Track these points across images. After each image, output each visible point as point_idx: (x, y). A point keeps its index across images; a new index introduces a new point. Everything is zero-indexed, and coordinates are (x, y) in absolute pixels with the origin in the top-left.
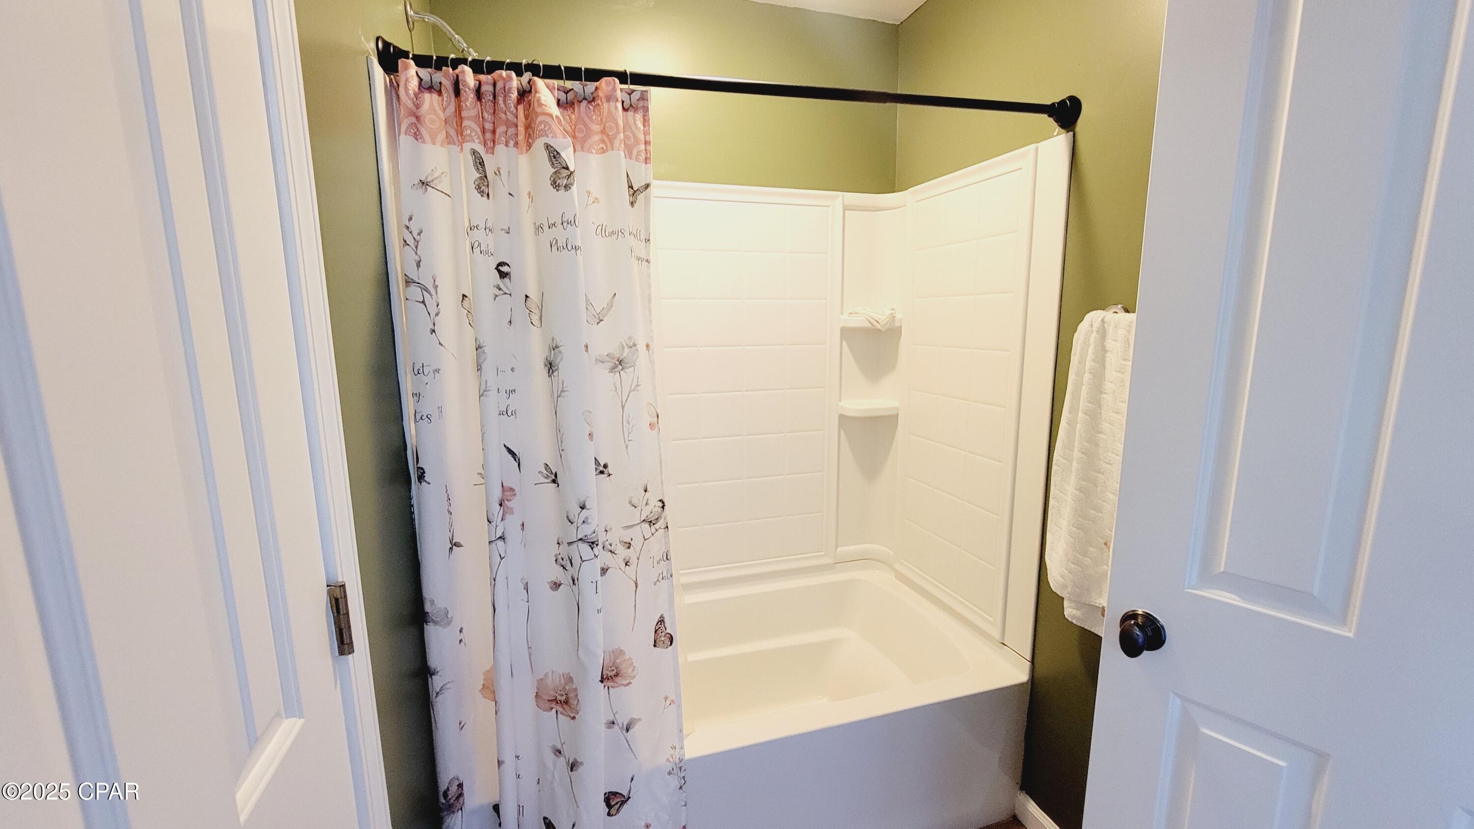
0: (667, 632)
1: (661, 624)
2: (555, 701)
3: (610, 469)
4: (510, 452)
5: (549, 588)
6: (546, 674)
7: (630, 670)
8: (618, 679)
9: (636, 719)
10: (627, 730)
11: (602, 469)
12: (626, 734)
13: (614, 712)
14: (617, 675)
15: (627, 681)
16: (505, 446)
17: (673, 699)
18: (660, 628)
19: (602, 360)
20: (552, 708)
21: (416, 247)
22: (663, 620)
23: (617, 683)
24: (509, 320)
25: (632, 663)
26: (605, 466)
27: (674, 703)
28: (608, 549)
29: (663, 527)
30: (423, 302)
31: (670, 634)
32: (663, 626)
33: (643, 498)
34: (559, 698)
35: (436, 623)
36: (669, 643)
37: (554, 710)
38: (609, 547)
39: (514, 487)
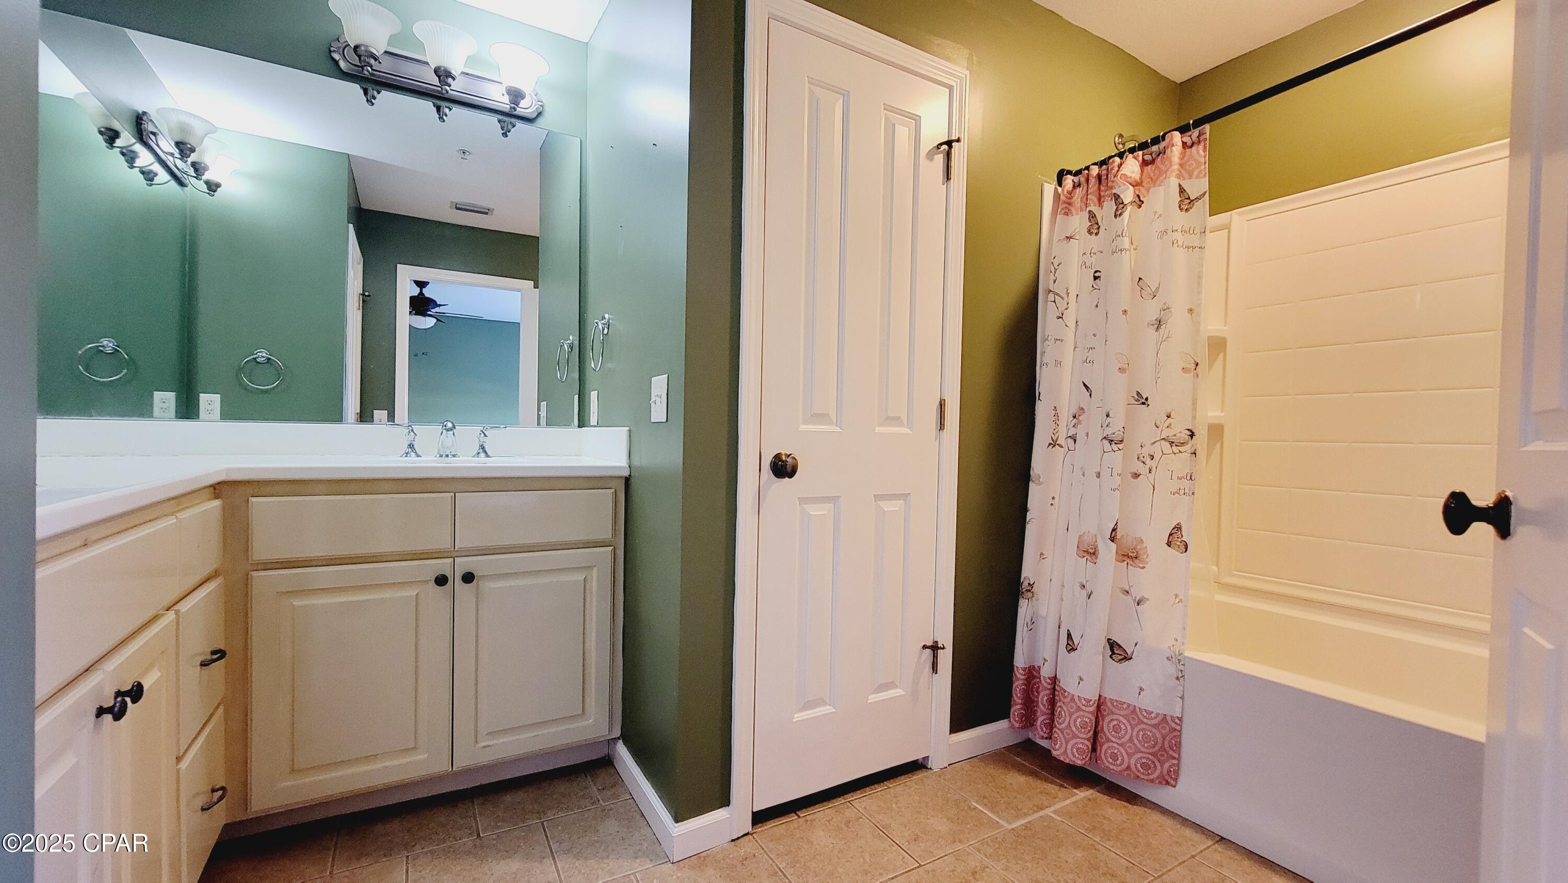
0: (1183, 539)
1: (1177, 530)
2: (1087, 552)
3: (1149, 402)
4: (1085, 385)
5: (1095, 476)
6: (1085, 533)
7: (1145, 557)
8: (1136, 561)
9: (1146, 598)
10: (1138, 604)
11: (1144, 401)
12: (1136, 606)
13: (1130, 585)
14: (1136, 558)
15: (1142, 566)
16: (1083, 382)
17: (1182, 598)
18: (1176, 533)
19: (1152, 323)
20: (1084, 557)
21: (1055, 273)
22: (1180, 528)
23: (1136, 564)
24: (1096, 304)
25: (1147, 551)
26: (1147, 399)
27: (1182, 602)
28: (1141, 460)
29: (1189, 451)
30: (1054, 302)
31: (1185, 542)
32: (1179, 533)
33: (1165, 421)
34: (1090, 550)
35: (1033, 481)
36: (1184, 550)
37: (1085, 558)
38: (1142, 459)
39: (1084, 408)
